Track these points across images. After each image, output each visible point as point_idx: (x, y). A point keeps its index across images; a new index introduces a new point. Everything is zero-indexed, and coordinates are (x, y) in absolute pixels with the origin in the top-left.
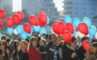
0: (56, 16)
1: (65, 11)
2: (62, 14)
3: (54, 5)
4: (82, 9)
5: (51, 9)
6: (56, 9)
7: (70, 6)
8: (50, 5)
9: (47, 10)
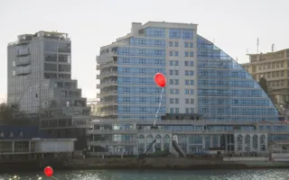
0: (85, 117)
1: (102, 106)
2: (96, 110)
3: (79, 92)
4: (138, 99)
5: (73, 102)
6: (83, 102)
7: (112, 93)
8: (71, 93)
9: (66, 105)
